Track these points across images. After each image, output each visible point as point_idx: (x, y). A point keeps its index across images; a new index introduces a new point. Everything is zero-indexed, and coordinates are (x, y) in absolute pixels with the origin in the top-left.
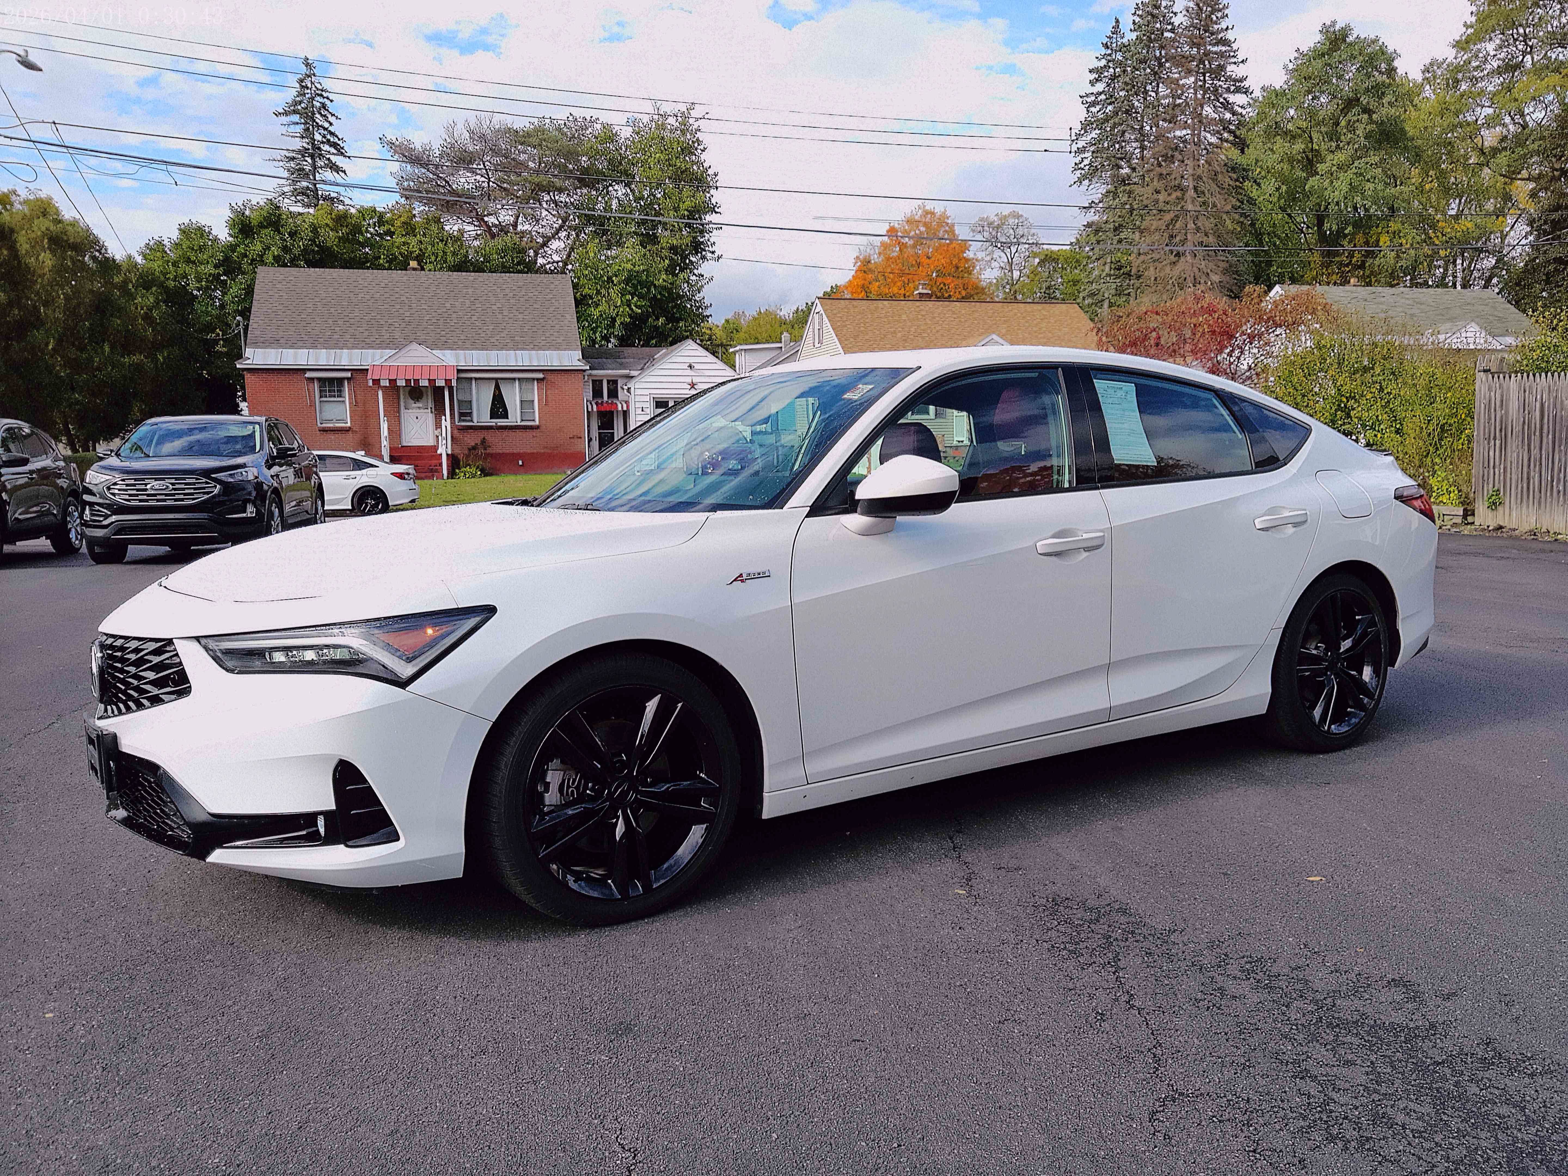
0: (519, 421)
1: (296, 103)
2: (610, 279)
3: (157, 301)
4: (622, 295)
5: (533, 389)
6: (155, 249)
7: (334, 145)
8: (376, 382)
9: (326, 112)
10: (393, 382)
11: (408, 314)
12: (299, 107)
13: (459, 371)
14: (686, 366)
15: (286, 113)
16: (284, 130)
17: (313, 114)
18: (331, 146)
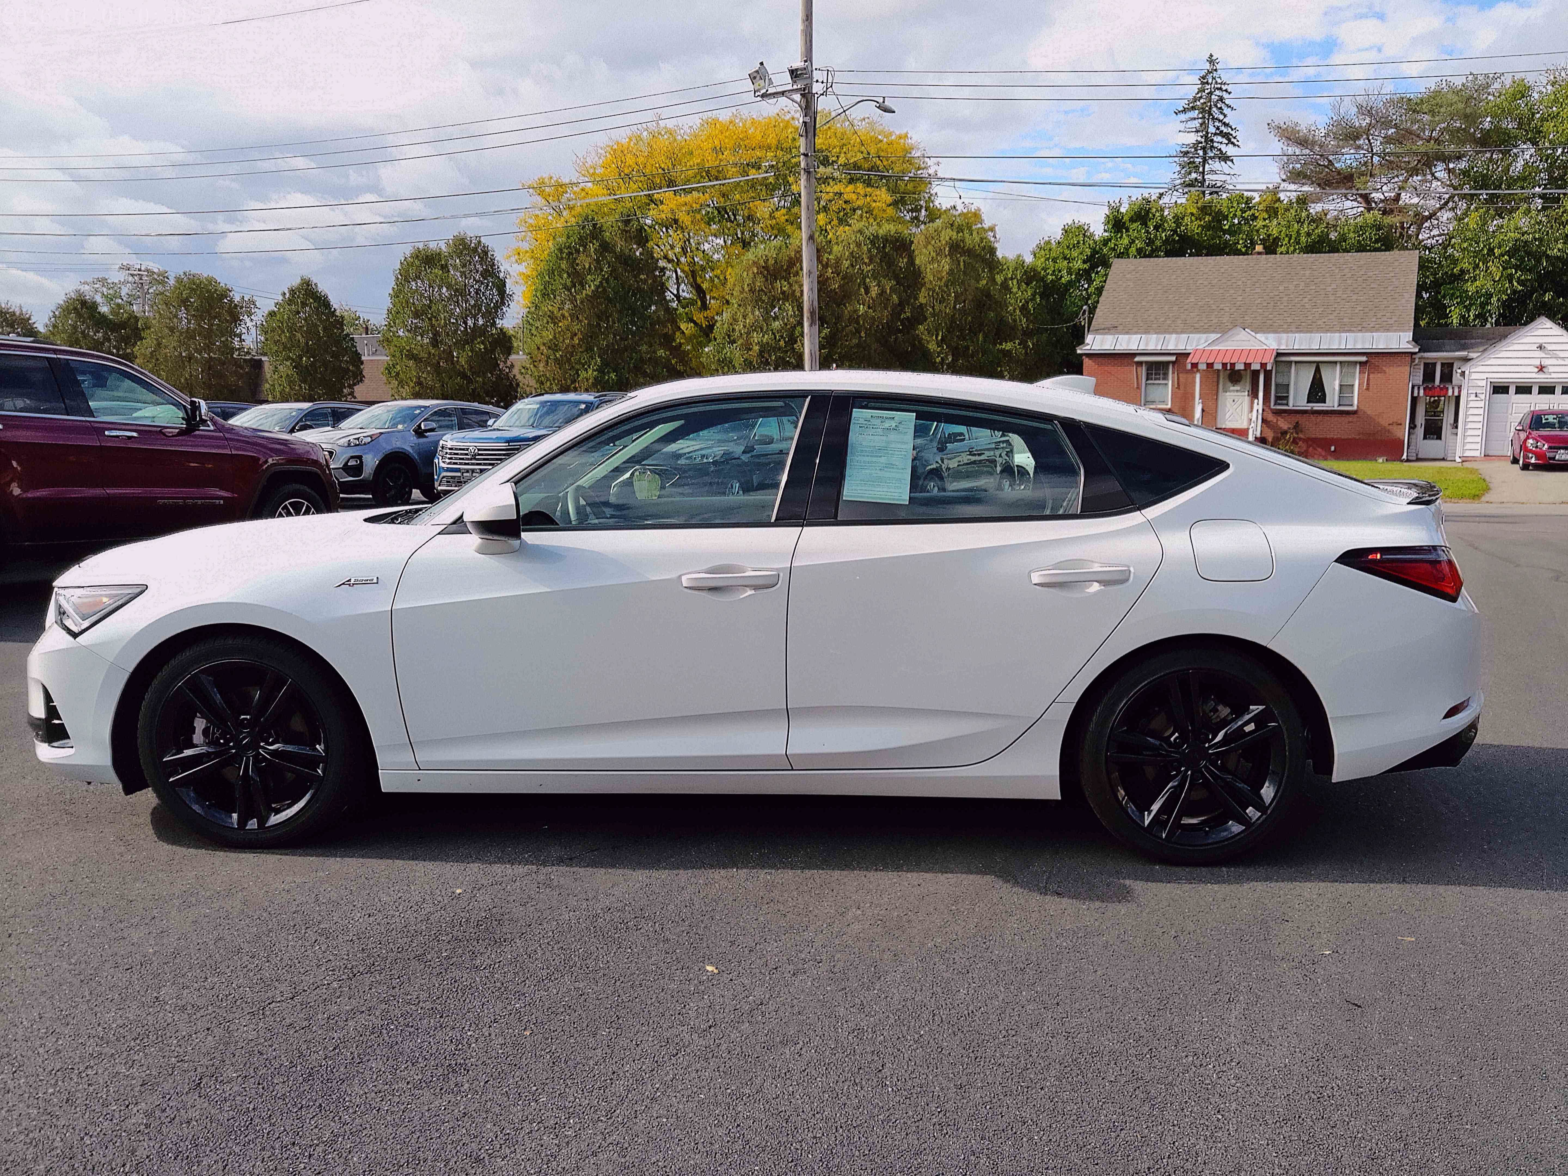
0: (1336, 404)
1: (1195, 99)
2: (1491, 251)
3: (1034, 295)
4: (1504, 269)
5: (1355, 373)
6: (1044, 248)
7: (1226, 136)
8: (1195, 365)
9: (1223, 105)
10: (1210, 365)
11: (1240, 298)
12: (1198, 103)
13: (1279, 354)
14: (1534, 347)
15: (1184, 111)
16: (1182, 127)
17: (1210, 108)
18: (1223, 137)
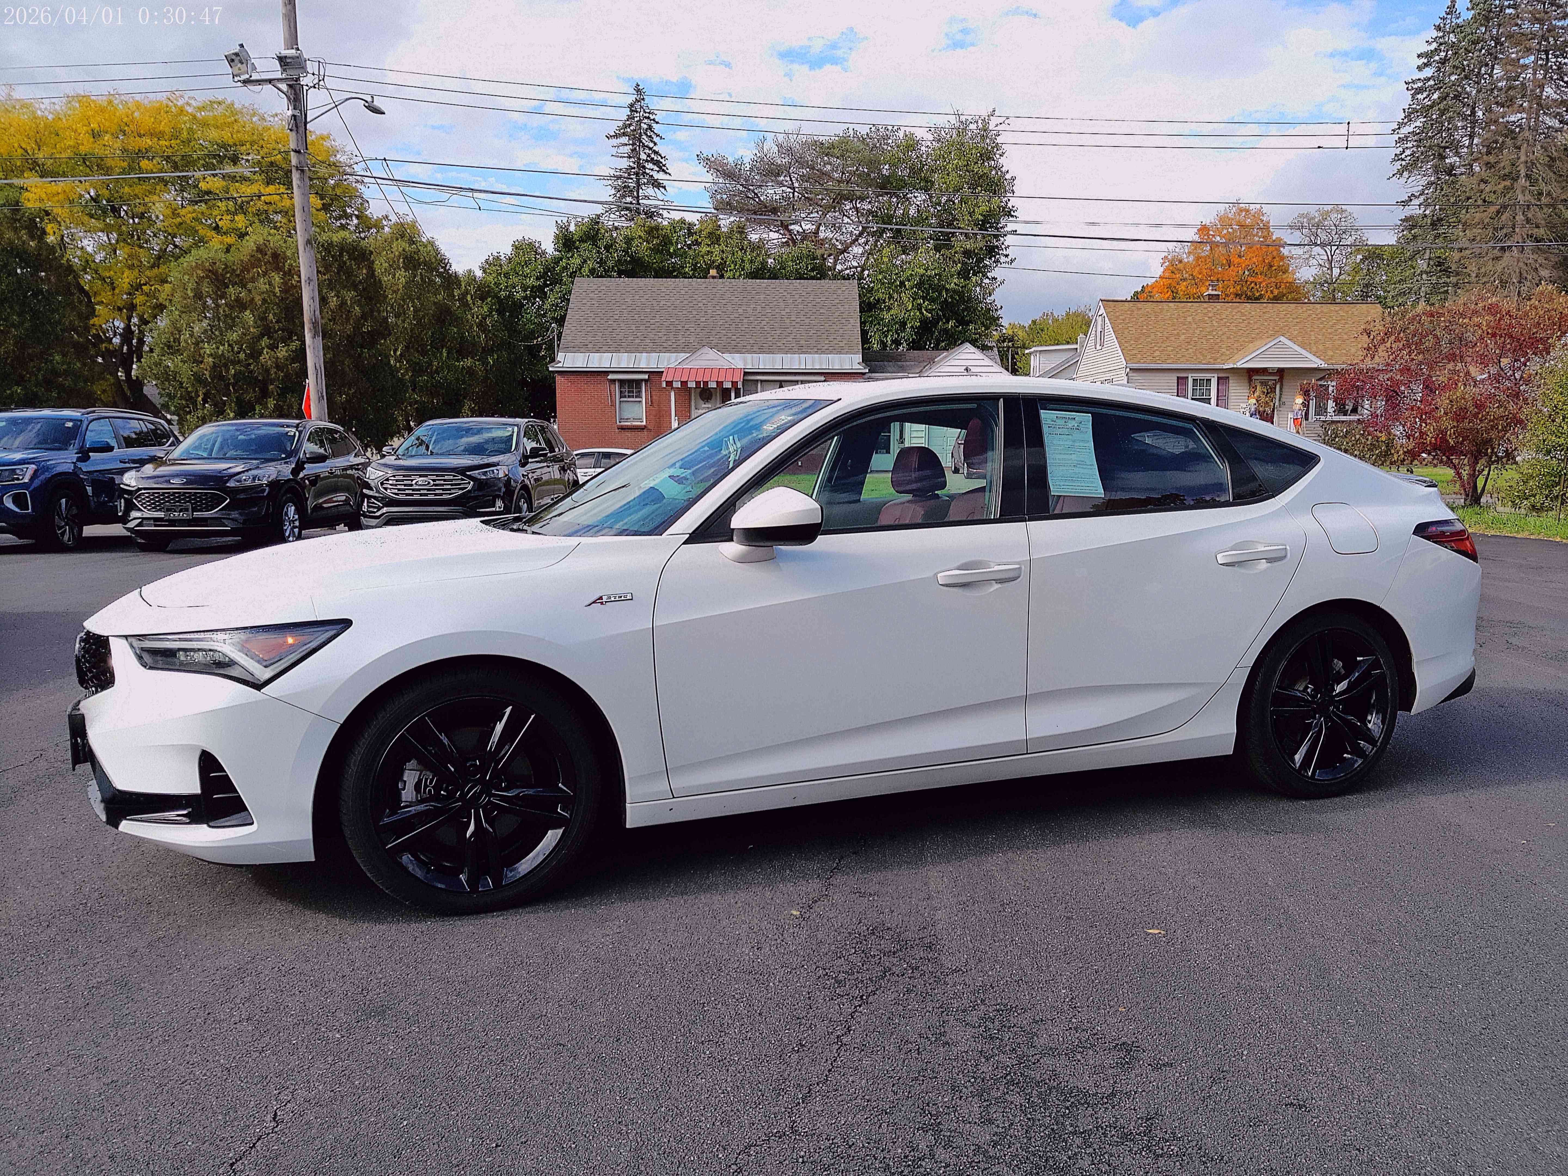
1: (626, 126)
2: (902, 284)
3: (491, 310)
4: (914, 299)
6: (493, 263)
7: (657, 163)
8: (669, 384)
9: (652, 133)
10: (684, 383)
11: (703, 319)
12: (629, 130)
13: (746, 374)
14: (962, 369)
15: (616, 136)
16: (614, 151)
17: (641, 135)
18: (654, 164)
